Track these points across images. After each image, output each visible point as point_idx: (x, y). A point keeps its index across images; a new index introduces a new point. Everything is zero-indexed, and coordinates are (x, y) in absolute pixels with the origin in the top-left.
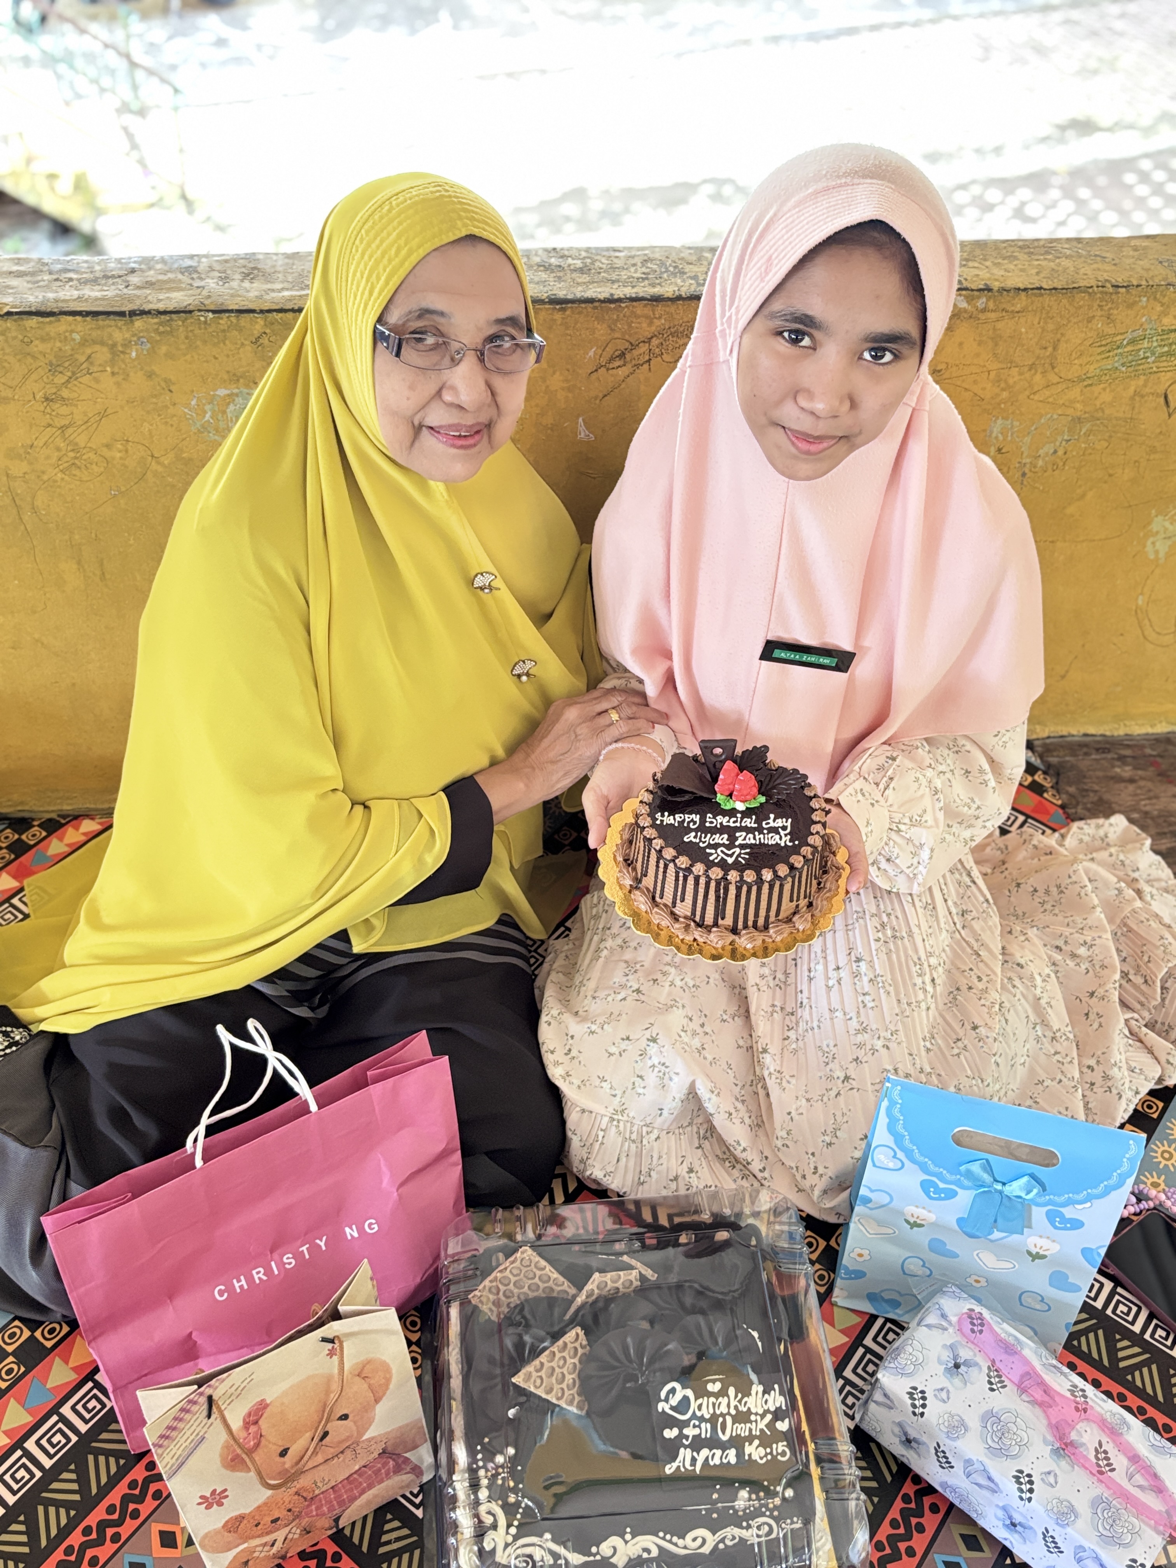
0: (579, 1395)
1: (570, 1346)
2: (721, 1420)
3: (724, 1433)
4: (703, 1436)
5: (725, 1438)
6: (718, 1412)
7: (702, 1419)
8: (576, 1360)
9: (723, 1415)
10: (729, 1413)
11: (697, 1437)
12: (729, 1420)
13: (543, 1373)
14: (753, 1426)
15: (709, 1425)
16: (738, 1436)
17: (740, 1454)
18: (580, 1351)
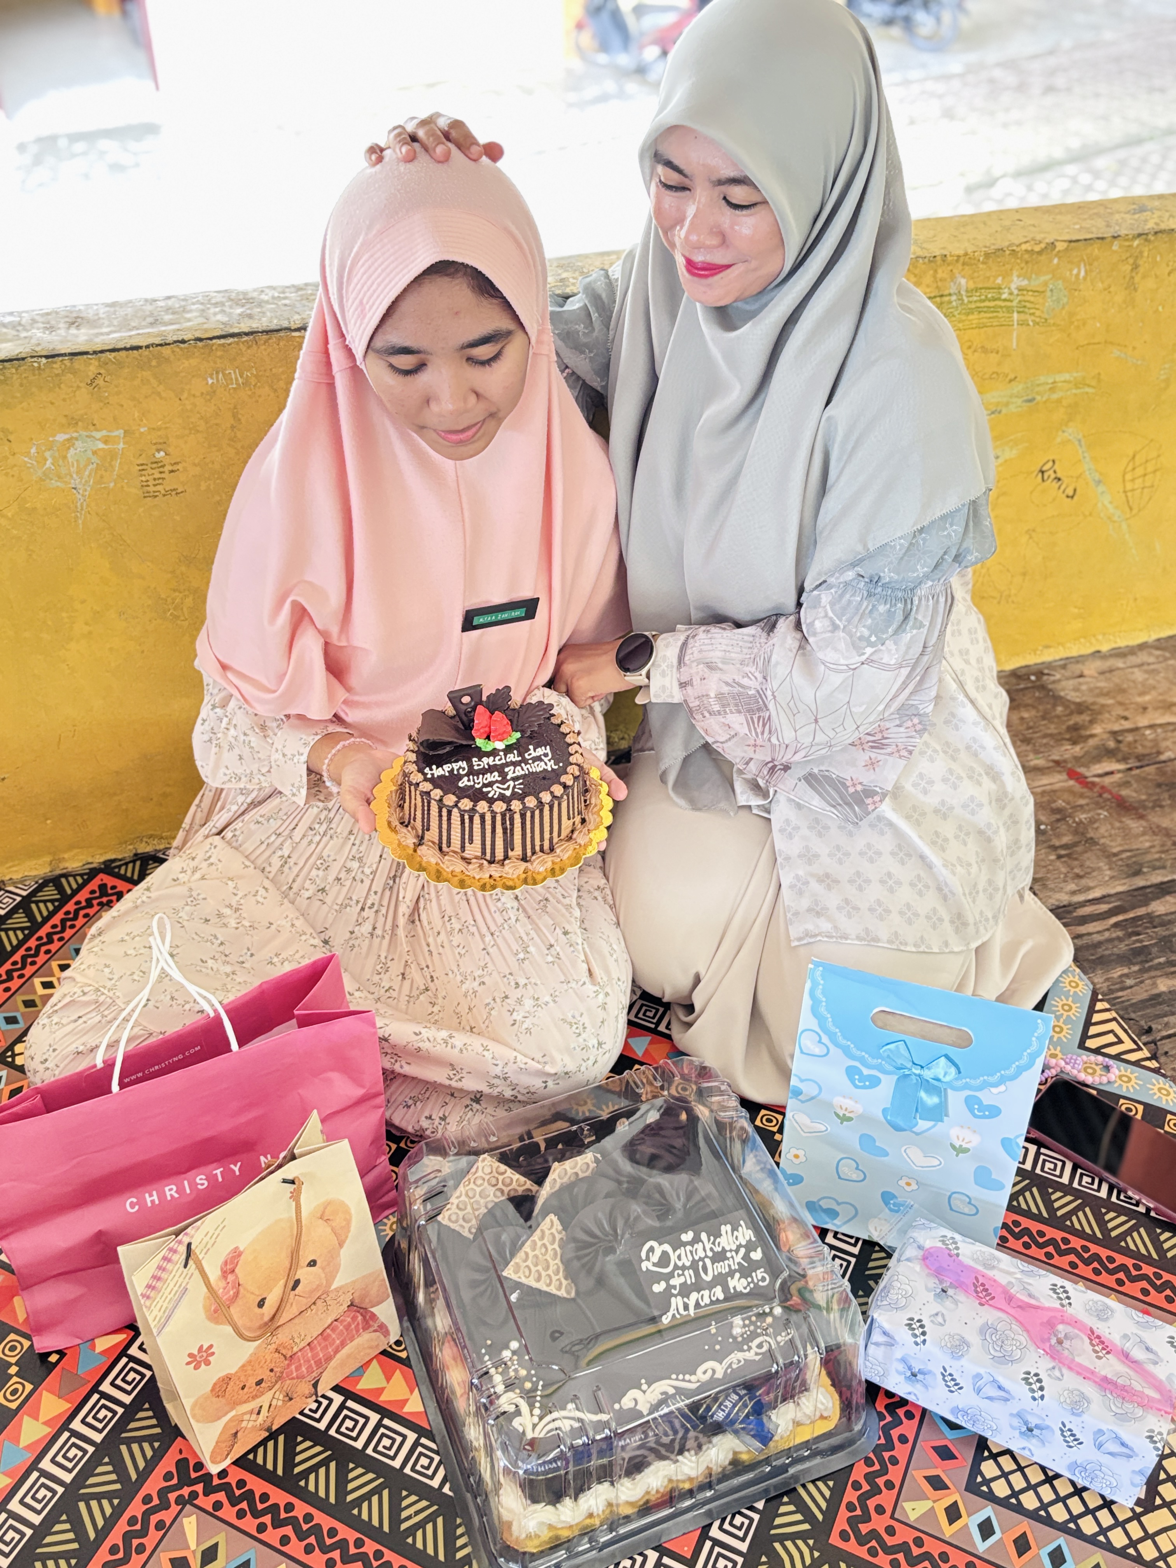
0: (566, 1278)
1: (547, 1232)
2: (701, 1263)
3: (706, 1273)
4: (689, 1282)
5: (708, 1278)
6: (697, 1258)
7: (684, 1268)
8: (556, 1246)
9: (701, 1259)
10: (706, 1256)
11: (683, 1285)
12: (708, 1262)
13: (529, 1263)
14: (731, 1262)
15: (691, 1272)
16: (720, 1274)
17: (726, 1289)
18: (558, 1237)
